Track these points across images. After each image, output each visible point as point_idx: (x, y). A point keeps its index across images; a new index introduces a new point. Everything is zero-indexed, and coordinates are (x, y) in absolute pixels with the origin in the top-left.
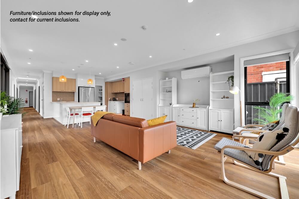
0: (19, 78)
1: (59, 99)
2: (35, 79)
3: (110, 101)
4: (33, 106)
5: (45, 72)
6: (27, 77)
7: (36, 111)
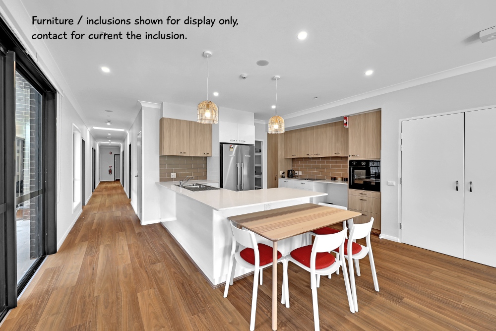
0: (95, 128)
1: (173, 175)
2: (123, 130)
3: (282, 177)
4: (119, 180)
5: (144, 104)
6: (109, 124)
7: (125, 194)
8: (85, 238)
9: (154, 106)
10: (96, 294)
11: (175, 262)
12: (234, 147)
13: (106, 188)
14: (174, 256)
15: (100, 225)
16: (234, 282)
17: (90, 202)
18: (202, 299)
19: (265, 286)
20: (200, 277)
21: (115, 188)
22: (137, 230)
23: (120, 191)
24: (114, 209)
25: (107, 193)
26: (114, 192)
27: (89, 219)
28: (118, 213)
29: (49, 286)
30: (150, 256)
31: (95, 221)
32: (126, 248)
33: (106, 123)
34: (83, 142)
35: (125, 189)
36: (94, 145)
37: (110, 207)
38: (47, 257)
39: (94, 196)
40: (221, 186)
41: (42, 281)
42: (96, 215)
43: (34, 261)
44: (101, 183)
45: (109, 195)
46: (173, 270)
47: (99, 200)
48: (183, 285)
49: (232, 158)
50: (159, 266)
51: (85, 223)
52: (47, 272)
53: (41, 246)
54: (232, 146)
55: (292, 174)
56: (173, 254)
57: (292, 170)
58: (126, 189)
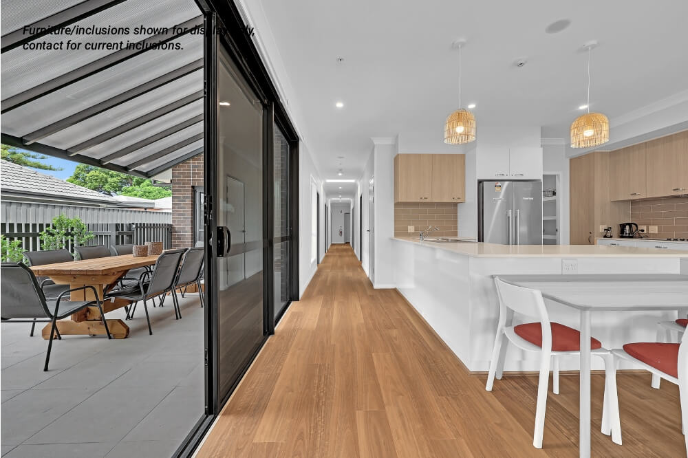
0: (327, 181)
1: (411, 229)
2: (353, 181)
3: (605, 237)
4: (349, 243)
5: (377, 142)
6: (340, 174)
7: (355, 256)
8: (320, 292)
9: (388, 141)
10: (332, 342)
11: (414, 332)
12: (503, 184)
13: (338, 250)
14: (413, 326)
15: (334, 283)
16: (503, 377)
17: (324, 261)
18: (452, 382)
19: (563, 396)
20: (449, 357)
21: (345, 250)
22: (369, 292)
23: (350, 253)
24: (345, 270)
25: (338, 254)
26: (345, 253)
27: (323, 277)
28: (350, 274)
29: (295, 326)
30: (384, 320)
31: (329, 279)
32: (359, 308)
33: (338, 173)
34: (318, 195)
35: (355, 251)
36: (327, 201)
37: (342, 268)
38: (292, 303)
39: (326, 256)
40: (481, 238)
41: (290, 321)
42: (329, 274)
43: (283, 304)
44: (332, 245)
45: (340, 256)
46: (412, 340)
47: (331, 260)
48: (425, 359)
49: (499, 202)
50: (394, 333)
51: (320, 279)
52: (293, 315)
53: (288, 291)
54: (499, 184)
55: (631, 232)
56: (411, 324)
57: (630, 225)
58: (357, 251)
